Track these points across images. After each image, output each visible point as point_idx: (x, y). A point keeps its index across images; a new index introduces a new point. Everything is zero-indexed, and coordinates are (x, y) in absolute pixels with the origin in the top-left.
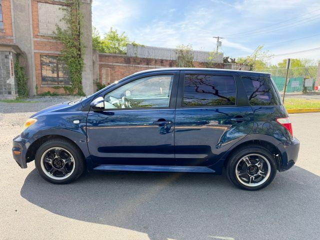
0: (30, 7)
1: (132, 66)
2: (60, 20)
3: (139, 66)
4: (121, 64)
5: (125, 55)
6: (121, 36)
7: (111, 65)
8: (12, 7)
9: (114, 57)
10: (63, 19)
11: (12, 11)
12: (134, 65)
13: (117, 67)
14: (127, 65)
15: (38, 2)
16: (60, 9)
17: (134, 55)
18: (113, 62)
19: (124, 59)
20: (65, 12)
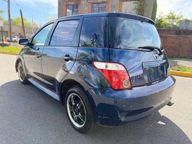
0: (118, 5)
1: (182, 37)
2: (133, 10)
3: (189, 36)
4: (173, 35)
5: (178, 29)
6: (178, 15)
7: (164, 36)
8: (110, 7)
9: (168, 30)
10: (134, 9)
11: (110, 9)
12: (183, 36)
13: (169, 38)
14: (178, 36)
15: (123, 1)
16: (133, 3)
17: (185, 28)
18: (166, 34)
19: (176, 31)
20: (136, 5)
